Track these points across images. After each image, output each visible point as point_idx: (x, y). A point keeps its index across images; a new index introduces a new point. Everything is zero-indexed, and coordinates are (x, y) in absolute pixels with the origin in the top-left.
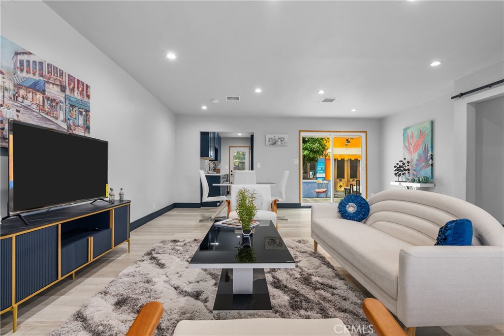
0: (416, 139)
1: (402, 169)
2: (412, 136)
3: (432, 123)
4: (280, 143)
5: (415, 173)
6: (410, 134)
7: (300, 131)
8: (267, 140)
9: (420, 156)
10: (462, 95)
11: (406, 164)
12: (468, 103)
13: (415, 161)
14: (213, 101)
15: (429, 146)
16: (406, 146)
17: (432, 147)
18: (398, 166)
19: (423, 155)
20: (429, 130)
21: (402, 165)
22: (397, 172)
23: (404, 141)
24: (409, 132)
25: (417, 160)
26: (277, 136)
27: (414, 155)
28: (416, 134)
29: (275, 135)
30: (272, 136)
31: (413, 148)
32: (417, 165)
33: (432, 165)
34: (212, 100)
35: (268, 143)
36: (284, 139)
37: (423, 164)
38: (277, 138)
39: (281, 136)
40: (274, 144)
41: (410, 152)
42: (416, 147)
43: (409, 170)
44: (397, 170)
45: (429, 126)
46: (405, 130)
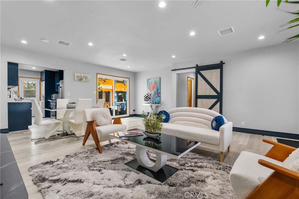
0: (153, 85)
1: (147, 98)
2: (152, 83)
3: (160, 78)
4: (84, 80)
5: (153, 100)
6: (150, 82)
7: (97, 74)
8: (76, 77)
9: (155, 92)
10: (175, 70)
11: (149, 96)
12: (177, 74)
13: (153, 94)
14: (43, 41)
15: (159, 88)
16: (148, 87)
17: (160, 89)
18: (146, 96)
19: (156, 92)
20: (159, 81)
21: (147, 96)
22: (145, 99)
23: (147, 84)
24: (150, 81)
25: (154, 94)
26: (83, 75)
27: (152, 92)
28: (153, 82)
29: (81, 74)
30: (79, 75)
31: (152, 88)
32: (153, 96)
33: (160, 96)
34: (42, 39)
35: (76, 79)
36: (87, 77)
37: (157, 96)
38: (82, 76)
39: (85, 75)
40: (81, 80)
41: (150, 90)
42: (153, 88)
43: (150, 98)
44: (146, 98)
45: (159, 80)
46: (148, 80)
